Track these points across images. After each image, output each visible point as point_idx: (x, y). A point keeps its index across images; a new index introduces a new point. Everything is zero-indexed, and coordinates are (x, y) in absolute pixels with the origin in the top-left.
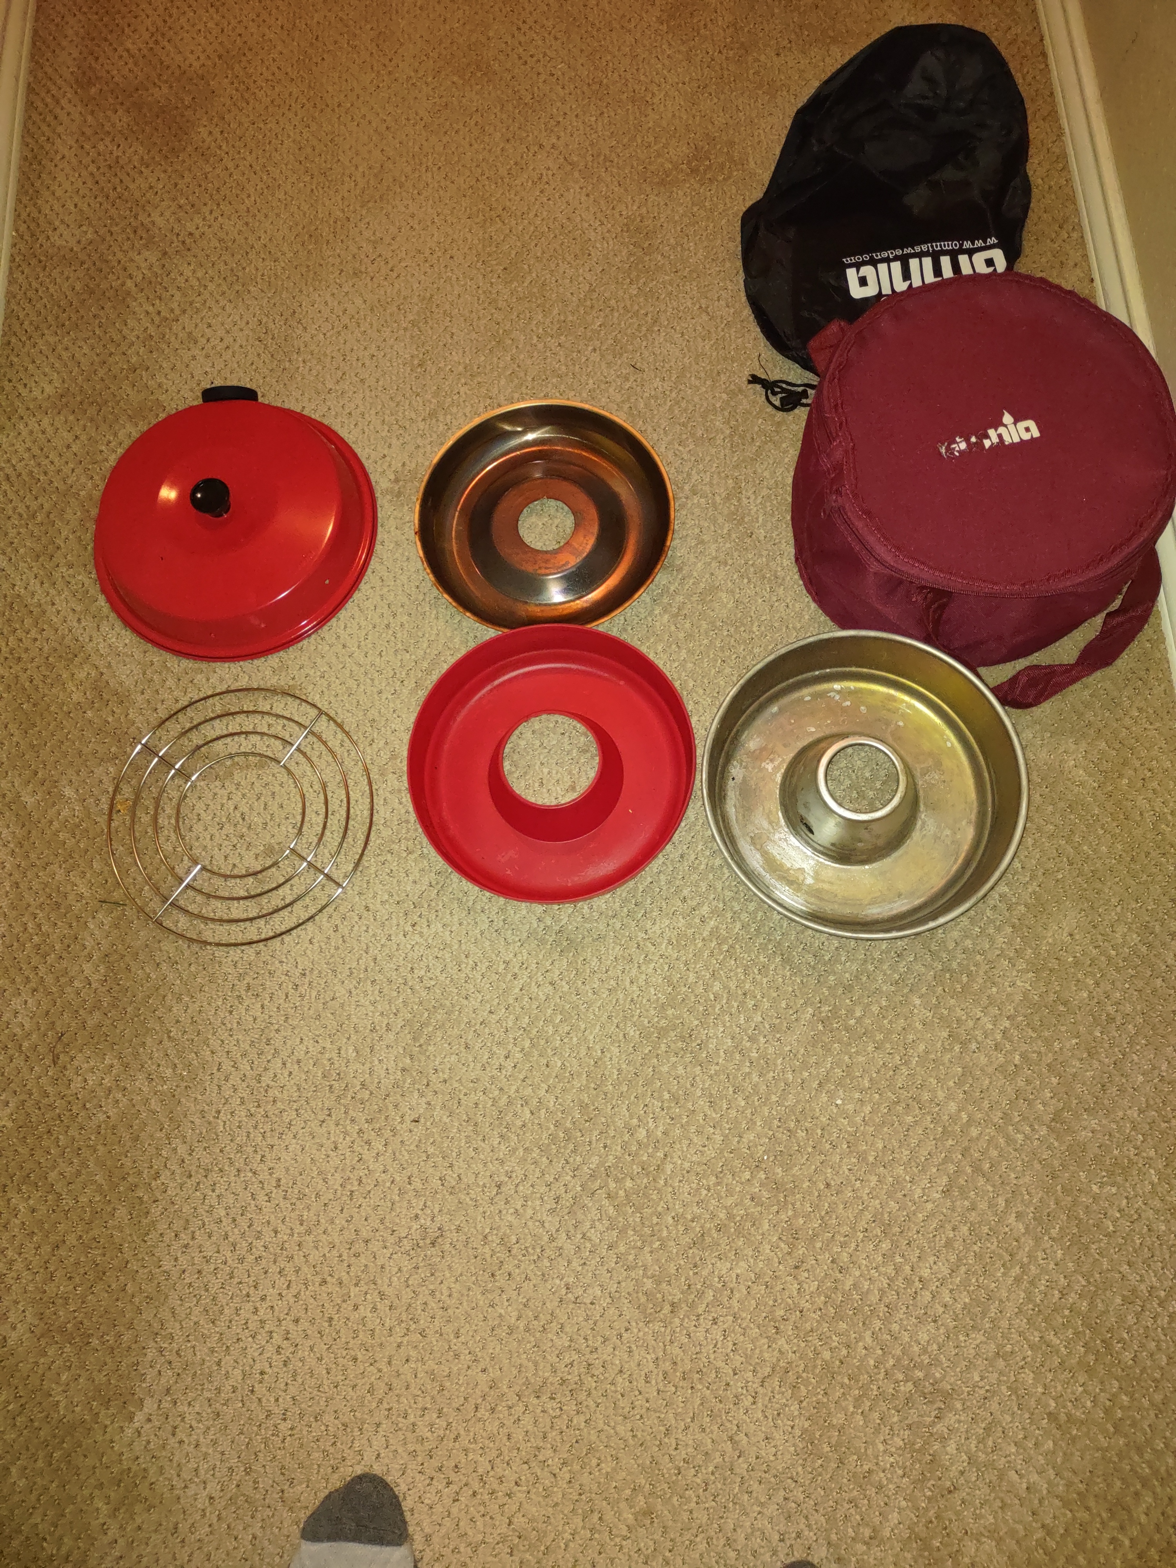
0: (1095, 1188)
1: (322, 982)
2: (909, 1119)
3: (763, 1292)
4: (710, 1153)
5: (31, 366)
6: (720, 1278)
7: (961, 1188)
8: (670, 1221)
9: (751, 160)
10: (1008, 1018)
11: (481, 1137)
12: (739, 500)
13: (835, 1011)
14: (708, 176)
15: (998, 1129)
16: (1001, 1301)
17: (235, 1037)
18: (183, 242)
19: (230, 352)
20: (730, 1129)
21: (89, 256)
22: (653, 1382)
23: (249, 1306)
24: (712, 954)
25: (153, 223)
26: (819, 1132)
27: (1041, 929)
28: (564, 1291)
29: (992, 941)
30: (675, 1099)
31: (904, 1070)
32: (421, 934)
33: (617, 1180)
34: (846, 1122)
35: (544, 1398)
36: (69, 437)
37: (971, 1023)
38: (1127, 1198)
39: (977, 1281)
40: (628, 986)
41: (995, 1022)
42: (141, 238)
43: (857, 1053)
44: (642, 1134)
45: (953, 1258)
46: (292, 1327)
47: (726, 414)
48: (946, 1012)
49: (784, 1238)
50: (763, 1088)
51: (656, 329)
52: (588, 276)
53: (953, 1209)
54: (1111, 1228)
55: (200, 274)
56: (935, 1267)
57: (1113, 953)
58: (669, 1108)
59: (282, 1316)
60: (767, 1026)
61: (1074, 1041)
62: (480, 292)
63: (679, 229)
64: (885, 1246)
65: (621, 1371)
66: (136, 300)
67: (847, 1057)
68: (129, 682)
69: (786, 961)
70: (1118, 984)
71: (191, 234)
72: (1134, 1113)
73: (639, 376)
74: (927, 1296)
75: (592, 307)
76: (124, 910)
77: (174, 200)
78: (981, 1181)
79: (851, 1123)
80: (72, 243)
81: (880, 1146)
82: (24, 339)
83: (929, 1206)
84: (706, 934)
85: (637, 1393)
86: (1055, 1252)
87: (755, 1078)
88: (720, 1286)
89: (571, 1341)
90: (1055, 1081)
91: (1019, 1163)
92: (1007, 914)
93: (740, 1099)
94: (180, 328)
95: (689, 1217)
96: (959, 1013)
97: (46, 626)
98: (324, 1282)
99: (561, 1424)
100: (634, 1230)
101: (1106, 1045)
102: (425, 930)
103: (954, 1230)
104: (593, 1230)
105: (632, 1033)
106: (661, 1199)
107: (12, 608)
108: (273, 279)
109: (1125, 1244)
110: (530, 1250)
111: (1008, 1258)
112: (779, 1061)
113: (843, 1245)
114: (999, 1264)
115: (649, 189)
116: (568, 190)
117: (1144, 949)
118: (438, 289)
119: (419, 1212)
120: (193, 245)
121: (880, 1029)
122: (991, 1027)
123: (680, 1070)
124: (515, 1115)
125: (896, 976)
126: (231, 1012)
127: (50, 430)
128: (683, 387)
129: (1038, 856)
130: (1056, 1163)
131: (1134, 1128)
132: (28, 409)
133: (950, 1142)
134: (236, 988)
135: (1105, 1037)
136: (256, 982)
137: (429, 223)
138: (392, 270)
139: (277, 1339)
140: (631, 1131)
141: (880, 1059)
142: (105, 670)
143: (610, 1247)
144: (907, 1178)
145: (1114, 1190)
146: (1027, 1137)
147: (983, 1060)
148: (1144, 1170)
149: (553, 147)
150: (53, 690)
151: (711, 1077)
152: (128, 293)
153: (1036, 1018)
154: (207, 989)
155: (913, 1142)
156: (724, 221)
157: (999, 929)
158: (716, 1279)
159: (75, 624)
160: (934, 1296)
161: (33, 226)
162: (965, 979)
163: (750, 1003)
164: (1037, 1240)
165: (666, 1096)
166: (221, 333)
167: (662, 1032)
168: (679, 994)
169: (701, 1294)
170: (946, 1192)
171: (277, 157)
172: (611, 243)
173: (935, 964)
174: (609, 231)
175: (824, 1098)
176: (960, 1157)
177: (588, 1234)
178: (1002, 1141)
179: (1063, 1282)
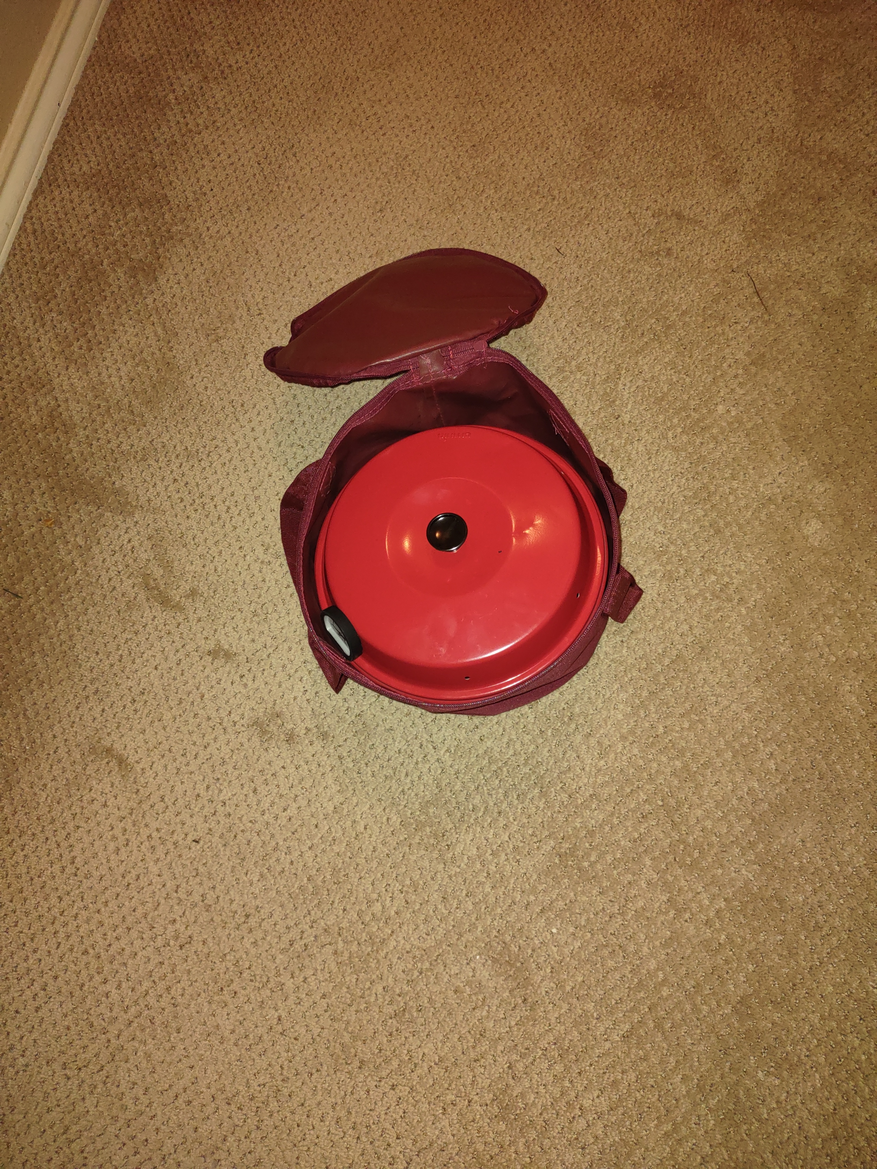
0: (760, 1074)
1: (155, 703)
2: (610, 963)
3: (442, 1074)
4: (430, 942)
5: (78, 147)
6: (408, 1051)
7: (639, 1037)
8: (380, 989)
9: (709, 95)
10: (725, 900)
11: (245, 871)
12: (617, 384)
13: (574, 848)
14: (667, 103)
15: (688, 996)
16: (647, 1149)
17: (75, 729)
18: (223, 72)
19: (233, 167)
20: (454, 926)
21: (147, 68)
22: (327, 1123)
23: (23, 954)
24: (481, 770)
25: (204, 51)
26: (530, 951)
27: (778, 829)
28: (275, 1021)
29: (731, 826)
30: (415, 886)
31: (619, 919)
32: (245, 685)
33: (345, 942)
34: (555, 949)
35: (233, 1107)
36: (90, 210)
37: (690, 895)
38: (788, 1092)
39: (631, 1124)
40: (402, 778)
41: (713, 898)
42: (191, 62)
43: (583, 893)
44: (377, 907)
45: (615, 1098)
46: (51, 981)
47: (626, 307)
48: (671, 879)
49: (472, 1032)
50: (492, 900)
51: (586, 222)
52: (541, 165)
53: (627, 1054)
54: (765, 1116)
55: (227, 100)
56: (597, 1100)
57: (837, 868)
58: (407, 892)
59: (46, 970)
60: (511, 846)
61: (779, 937)
62: (448, 160)
63: (629, 142)
64: (559, 1068)
65: (303, 1105)
66: (173, 110)
67: (572, 894)
68: (77, 418)
69: (543, 794)
70: (834, 898)
71: (230, 66)
72: (815, 1019)
73: (560, 259)
74: (582, 1124)
75: (537, 193)
76: (20, 602)
77: (225, 36)
78: (659, 1038)
79: (561, 953)
80: (137, 55)
81: (580, 979)
82: (79, 124)
83: (608, 1045)
84: (481, 752)
85: (311, 1128)
86: (708, 1121)
87: (488, 889)
88: (407, 1058)
89: (269, 1065)
90: (751, 967)
91: (699, 1031)
92: (751, 808)
93: (470, 903)
94: (200, 140)
95: (398, 991)
96: (683, 883)
97: (27, 357)
98: (86, 952)
99: (241, 1133)
100: (348, 988)
101: (808, 950)
102: (250, 683)
103: (623, 1072)
104: (313, 978)
105: (395, 818)
106: (378, 968)
107: (7, 336)
108: (283, 116)
109: (774, 1134)
110: (258, 977)
111: (664, 1112)
112: (512, 881)
113: (522, 1056)
114: (654, 1115)
115: (613, 104)
116: (545, 91)
117: (867, 873)
118: (414, 151)
119: (178, 918)
120: (230, 76)
121: (608, 877)
122: (708, 903)
123: (426, 863)
124: (278, 860)
125: (636, 835)
126: (77, 708)
127: (76, 200)
128: (594, 277)
129: (793, 762)
130: (731, 1042)
131: (812, 1032)
132: (66, 180)
133: (642, 994)
134: (87, 688)
135: (808, 941)
136: (104, 689)
137: (422, 95)
138: (381, 128)
139: (37, 986)
140: (370, 903)
141: (600, 902)
142: (61, 403)
143: (324, 996)
144: (595, 1015)
145: (777, 1082)
146: (712, 1011)
147: (692, 931)
148: (810, 1072)
149: (544, 51)
150: (19, 410)
151: (450, 877)
152: (168, 104)
153: (751, 907)
154: (64, 684)
155: (609, 984)
156: (670, 144)
157: (739, 819)
158: (406, 1052)
159: (50, 361)
160: (589, 1126)
161: (112, 36)
162: (696, 854)
163: (502, 822)
164: (695, 1104)
165: (408, 882)
166: (231, 151)
167: (420, 826)
168: (443, 797)
169: (387, 1061)
170: (625, 1037)
171: (315, 17)
172: (569, 142)
173: (673, 834)
174: (569, 132)
175: (542, 922)
176: (647, 1010)
177: (309, 980)
178: (688, 1007)
179: (707, 1149)
